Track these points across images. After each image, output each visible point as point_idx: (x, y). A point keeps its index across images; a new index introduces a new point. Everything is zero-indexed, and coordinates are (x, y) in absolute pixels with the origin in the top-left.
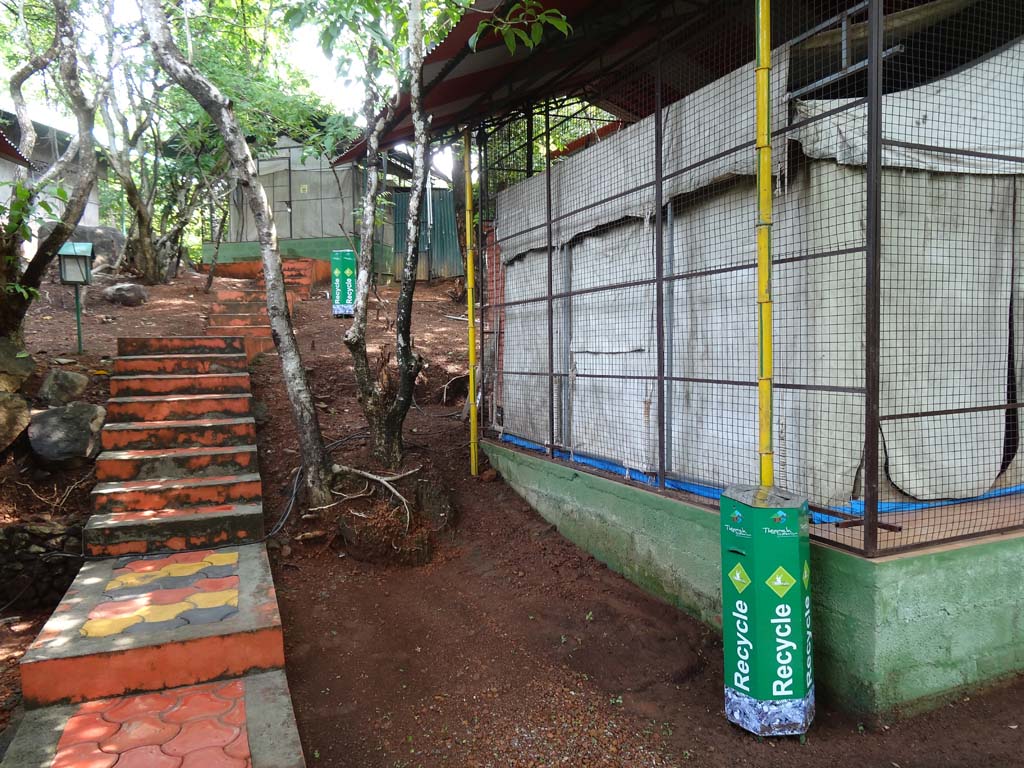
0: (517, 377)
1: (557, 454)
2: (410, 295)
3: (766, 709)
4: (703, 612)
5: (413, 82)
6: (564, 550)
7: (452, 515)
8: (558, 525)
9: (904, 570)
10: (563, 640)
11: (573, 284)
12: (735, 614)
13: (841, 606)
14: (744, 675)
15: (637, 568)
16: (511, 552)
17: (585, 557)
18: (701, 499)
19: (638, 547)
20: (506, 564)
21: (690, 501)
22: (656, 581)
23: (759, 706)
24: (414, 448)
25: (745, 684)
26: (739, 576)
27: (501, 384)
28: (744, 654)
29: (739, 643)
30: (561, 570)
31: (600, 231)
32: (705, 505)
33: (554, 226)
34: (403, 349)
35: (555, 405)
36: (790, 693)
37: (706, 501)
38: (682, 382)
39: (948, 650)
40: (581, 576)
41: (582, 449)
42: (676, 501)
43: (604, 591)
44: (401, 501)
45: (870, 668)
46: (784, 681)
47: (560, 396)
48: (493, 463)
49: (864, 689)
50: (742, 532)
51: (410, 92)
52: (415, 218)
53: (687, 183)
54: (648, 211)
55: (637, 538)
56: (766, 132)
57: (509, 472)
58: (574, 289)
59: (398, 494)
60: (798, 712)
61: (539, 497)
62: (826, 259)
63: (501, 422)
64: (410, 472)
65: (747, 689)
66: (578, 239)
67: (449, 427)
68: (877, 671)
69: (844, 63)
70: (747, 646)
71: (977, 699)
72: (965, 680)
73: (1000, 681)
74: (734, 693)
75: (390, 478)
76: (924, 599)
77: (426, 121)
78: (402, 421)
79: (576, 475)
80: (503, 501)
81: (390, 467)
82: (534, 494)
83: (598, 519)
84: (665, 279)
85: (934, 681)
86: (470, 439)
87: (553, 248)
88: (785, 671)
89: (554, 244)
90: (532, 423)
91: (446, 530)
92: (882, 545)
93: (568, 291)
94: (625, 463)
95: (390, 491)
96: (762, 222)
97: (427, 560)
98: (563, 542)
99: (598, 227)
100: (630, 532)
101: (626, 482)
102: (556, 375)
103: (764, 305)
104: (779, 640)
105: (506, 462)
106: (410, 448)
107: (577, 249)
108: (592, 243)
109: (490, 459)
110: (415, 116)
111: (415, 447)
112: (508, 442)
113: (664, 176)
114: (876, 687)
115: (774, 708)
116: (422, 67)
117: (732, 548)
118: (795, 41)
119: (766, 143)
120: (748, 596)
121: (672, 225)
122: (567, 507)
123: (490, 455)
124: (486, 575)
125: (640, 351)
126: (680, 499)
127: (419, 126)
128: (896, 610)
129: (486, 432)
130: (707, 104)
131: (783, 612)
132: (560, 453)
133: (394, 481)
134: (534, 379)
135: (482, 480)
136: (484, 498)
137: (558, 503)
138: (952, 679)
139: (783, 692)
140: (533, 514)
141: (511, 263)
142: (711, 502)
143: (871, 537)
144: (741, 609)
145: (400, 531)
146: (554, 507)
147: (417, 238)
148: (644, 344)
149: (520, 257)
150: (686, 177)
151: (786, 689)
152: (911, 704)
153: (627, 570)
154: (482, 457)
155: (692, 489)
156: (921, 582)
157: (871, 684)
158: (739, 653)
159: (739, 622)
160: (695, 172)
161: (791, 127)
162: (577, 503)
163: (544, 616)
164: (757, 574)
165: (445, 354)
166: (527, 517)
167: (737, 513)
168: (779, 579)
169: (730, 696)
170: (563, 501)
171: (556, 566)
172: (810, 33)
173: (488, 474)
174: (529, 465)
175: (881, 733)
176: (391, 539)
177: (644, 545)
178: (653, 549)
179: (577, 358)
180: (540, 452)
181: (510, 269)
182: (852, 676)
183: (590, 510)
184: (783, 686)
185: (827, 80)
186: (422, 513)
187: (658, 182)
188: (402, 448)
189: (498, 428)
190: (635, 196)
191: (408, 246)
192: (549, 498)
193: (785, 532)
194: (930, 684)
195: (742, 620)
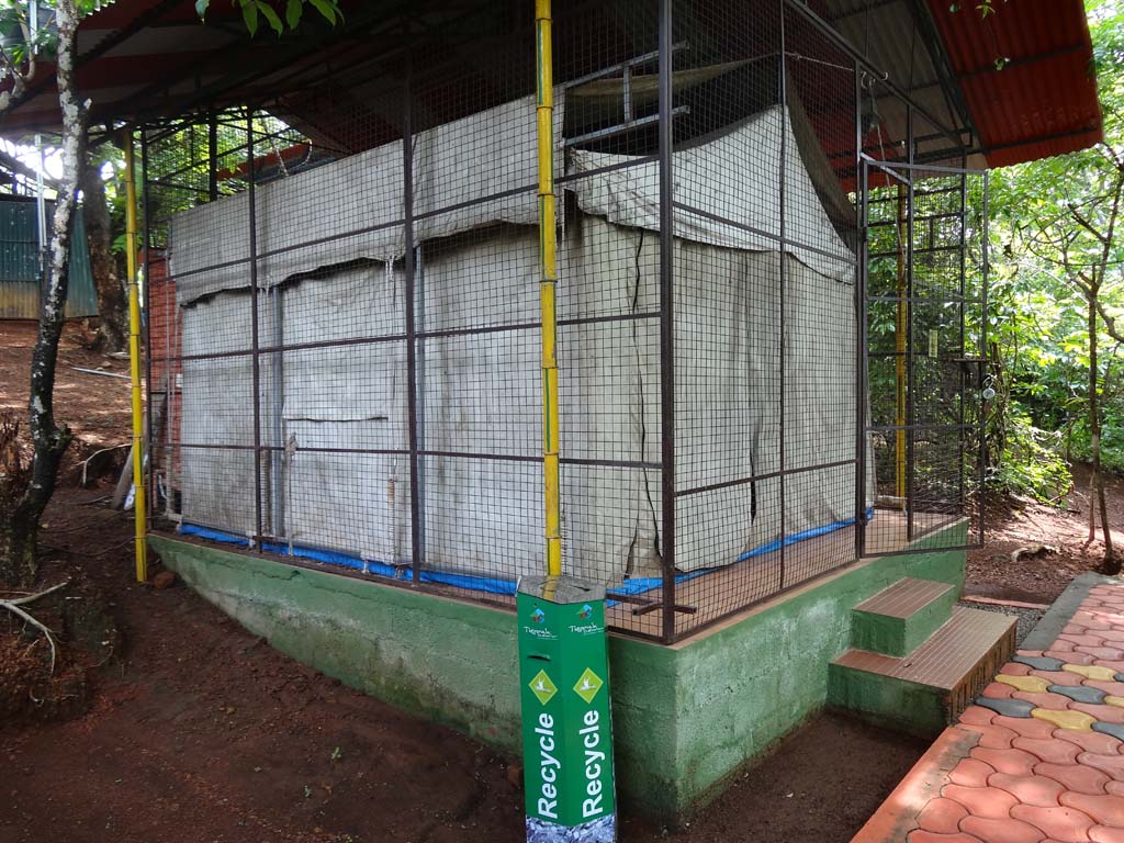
0: (201, 451)
1: (265, 547)
2: (54, 341)
3: (576, 835)
4: (472, 725)
5: (61, 49)
6: (281, 669)
7: (120, 642)
8: (269, 637)
9: (699, 653)
10: (308, 792)
11: (286, 336)
12: (537, 730)
13: (637, 701)
14: (550, 800)
15: (383, 681)
16: (209, 681)
17: (312, 674)
18: (468, 593)
19: (384, 656)
20: (206, 699)
21: (453, 596)
22: (410, 693)
23: (569, 833)
24: (55, 553)
25: (552, 810)
26: (542, 686)
27: (177, 459)
28: (550, 775)
29: (543, 763)
30: (284, 695)
31: (324, 274)
32: (474, 600)
33: (259, 264)
34: (42, 417)
35: (263, 486)
36: (600, 810)
37: (475, 594)
38: (436, 457)
39: (732, 729)
40: (311, 701)
41: (301, 539)
42: (436, 597)
43: (344, 717)
44: (39, 631)
45: (671, 764)
46: (594, 798)
47: (268, 474)
48: (167, 562)
49: (665, 788)
50: (546, 634)
51: (57, 63)
52: (64, 236)
53: (442, 226)
54: (392, 254)
55: (383, 645)
56: (550, 178)
57: (194, 574)
58: (285, 343)
59: (35, 622)
60: (608, 831)
61: (240, 603)
62: (607, 324)
63: (178, 509)
64: (53, 589)
65: (555, 816)
66: (294, 281)
67: (97, 518)
68: (678, 766)
69: (627, 116)
70: (554, 766)
71: (755, 772)
72: (745, 756)
73: (769, 750)
74: (538, 823)
75: (20, 600)
76: (713, 679)
77: (81, 106)
78: (38, 517)
79: (297, 573)
80: (188, 613)
81: (18, 584)
82: (232, 600)
83: (329, 625)
84: (417, 336)
85: (722, 763)
86: (134, 534)
87: (257, 290)
88: (595, 788)
89: (259, 285)
90: (225, 509)
91: (111, 662)
92: (678, 630)
93: (277, 344)
94: (364, 555)
95: (22, 620)
96: (547, 278)
97: (85, 709)
98: (278, 658)
99: (322, 269)
100: (373, 638)
101: (368, 578)
102: (263, 448)
103: (550, 371)
104: (587, 753)
105: (187, 562)
106: (49, 554)
107: (290, 294)
108: (311, 287)
109: (163, 558)
110: (64, 97)
111: (56, 551)
112: (190, 534)
113: (415, 215)
114: (678, 784)
115: (585, 832)
116: (76, 33)
117: (532, 654)
118: (570, 84)
119: (549, 190)
120: (554, 707)
121: (422, 273)
122: (282, 614)
123: (162, 552)
124: (178, 718)
125: (379, 419)
126: (440, 595)
127: (71, 111)
128: (693, 697)
129: (157, 523)
130: (465, 139)
131: (591, 719)
132: (270, 546)
133: (28, 604)
134: (228, 454)
135: (154, 587)
136: (160, 611)
137: (269, 610)
138: (735, 757)
139: (594, 812)
140: (233, 626)
141: (192, 304)
142: (481, 595)
143: (669, 622)
144: (546, 722)
145: (42, 674)
146: (264, 615)
147: (65, 265)
148: (385, 410)
149: (206, 299)
150: (440, 220)
151: (596, 808)
152: (706, 794)
153: (369, 685)
154: (152, 556)
155: (449, 580)
156: (711, 663)
157: (672, 781)
158: (544, 776)
159: (543, 739)
160: (453, 216)
161: (567, 178)
162: (298, 609)
163: (276, 765)
164: (564, 681)
165: (80, 420)
166: (225, 631)
167: (539, 612)
168: (586, 683)
169: (533, 828)
170: (277, 606)
171: (275, 691)
172: (586, 79)
173: (161, 578)
174: (225, 564)
175: (684, 833)
176: (27, 689)
177: (393, 652)
178: (405, 655)
179: (292, 428)
180: (239, 545)
181: (190, 313)
182: (652, 775)
183: (317, 616)
184: (594, 804)
185: (605, 132)
186: (73, 644)
187: (408, 220)
188: (36, 556)
189: (173, 516)
190: (374, 235)
191: (51, 274)
192: (254, 603)
193: (593, 629)
194: (719, 769)
195: (547, 736)
